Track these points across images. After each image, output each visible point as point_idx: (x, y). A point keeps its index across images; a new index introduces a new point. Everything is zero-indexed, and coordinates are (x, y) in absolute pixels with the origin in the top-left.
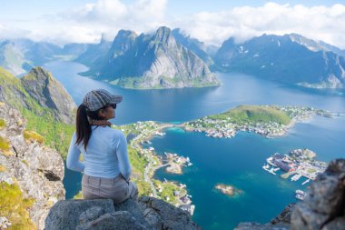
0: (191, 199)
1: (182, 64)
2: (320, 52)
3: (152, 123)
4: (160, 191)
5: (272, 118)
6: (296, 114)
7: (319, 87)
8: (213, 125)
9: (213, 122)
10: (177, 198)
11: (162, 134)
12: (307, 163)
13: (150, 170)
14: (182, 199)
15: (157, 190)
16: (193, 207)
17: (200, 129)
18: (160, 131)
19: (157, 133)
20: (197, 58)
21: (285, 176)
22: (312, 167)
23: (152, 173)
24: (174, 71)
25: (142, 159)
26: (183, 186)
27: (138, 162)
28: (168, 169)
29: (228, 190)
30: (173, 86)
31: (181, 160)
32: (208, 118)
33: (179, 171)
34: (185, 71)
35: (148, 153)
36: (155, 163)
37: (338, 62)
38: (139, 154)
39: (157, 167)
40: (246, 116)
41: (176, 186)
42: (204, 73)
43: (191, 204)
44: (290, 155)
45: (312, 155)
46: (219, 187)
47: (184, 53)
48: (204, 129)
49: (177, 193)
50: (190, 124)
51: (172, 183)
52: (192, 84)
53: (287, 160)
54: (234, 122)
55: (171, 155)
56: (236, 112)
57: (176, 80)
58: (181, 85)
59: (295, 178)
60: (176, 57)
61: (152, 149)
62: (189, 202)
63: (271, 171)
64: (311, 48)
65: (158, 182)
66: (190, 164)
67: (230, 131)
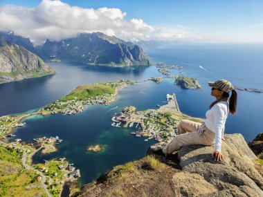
0: (74, 166)
1: (16, 60)
2: (117, 44)
3: (8, 117)
4: (46, 171)
5: (104, 91)
6: (116, 86)
7: (121, 66)
8: (65, 106)
9: (65, 103)
10: (63, 170)
11: (22, 125)
12: (133, 114)
13: (27, 159)
14: (68, 169)
15: (44, 172)
16: (78, 171)
17: (56, 111)
18: (19, 123)
19: (17, 125)
20: (30, 53)
21: (126, 126)
22: (137, 116)
23: (30, 161)
24: (9, 66)
25: (15, 152)
26: (63, 160)
27: (11, 157)
28: (44, 152)
29: (96, 148)
30: (12, 79)
31: (52, 140)
32: (60, 101)
33: (54, 149)
34: (21, 65)
35: (17, 145)
36: (29, 151)
37: (127, 50)
38: (9, 149)
39: (32, 154)
40: (87, 93)
41: (57, 162)
42: (39, 65)
43: (76, 169)
44: (123, 112)
45: (134, 109)
46: (90, 149)
47: (16, 49)
48: (60, 110)
49: (61, 166)
50: (46, 109)
51: (52, 161)
52: (30, 76)
53: (123, 116)
54: (80, 100)
55: (41, 140)
56: (79, 92)
57: (14, 74)
58: (20, 78)
59: (131, 125)
60: (9, 53)
61: (19, 140)
62: (74, 169)
63: (117, 125)
64: (111, 42)
65: (40, 165)
66: (61, 141)
67: (80, 107)
